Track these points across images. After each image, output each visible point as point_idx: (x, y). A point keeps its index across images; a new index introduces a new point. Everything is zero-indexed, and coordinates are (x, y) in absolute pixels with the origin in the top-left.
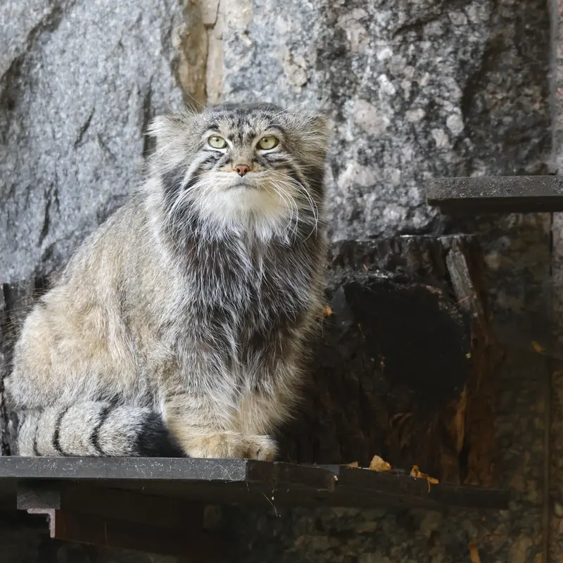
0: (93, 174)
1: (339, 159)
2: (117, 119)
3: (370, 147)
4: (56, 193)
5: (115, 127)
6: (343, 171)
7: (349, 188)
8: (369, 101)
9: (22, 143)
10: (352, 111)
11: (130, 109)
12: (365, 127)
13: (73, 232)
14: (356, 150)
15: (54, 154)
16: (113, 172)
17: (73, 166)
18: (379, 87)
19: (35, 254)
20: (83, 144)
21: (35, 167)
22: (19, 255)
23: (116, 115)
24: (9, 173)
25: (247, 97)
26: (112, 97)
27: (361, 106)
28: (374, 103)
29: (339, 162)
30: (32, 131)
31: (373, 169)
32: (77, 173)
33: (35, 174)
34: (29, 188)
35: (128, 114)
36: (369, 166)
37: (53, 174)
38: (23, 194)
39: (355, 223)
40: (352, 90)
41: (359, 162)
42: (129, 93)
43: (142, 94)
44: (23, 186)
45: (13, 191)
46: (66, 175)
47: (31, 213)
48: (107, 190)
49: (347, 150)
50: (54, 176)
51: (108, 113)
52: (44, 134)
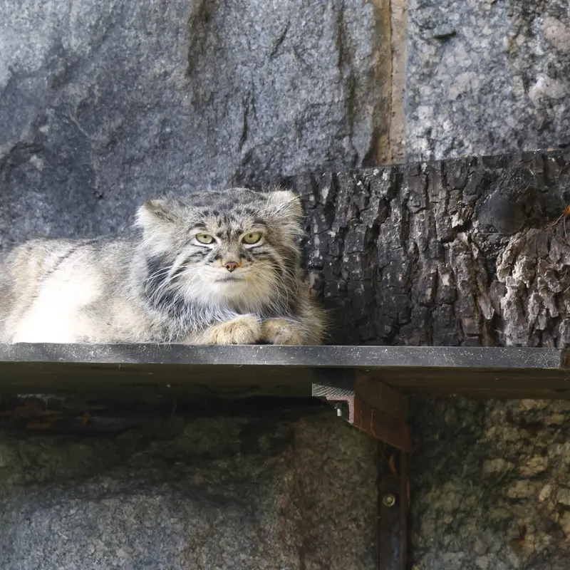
0: (290, 84)
1: (530, 72)
2: (312, 33)
3: (559, 62)
4: (253, 101)
5: (311, 39)
6: (533, 84)
7: (540, 99)
8: (558, 18)
9: (218, 54)
10: (542, 27)
11: (324, 24)
12: (554, 43)
13: (272, 139)
14: (546, 64)
15: (251, 64)
16: (309, 81)
17: (270, 76)
18: (568, 5)
19: (235, 158)
20: (278, 55)
21: (232, 76)
22: (220, 160)
23: (311, 28)
24: (208, 82)
25: (434, 13)
26: (307, 12)
27: (551, 23)
28: (563, 20)
29: (530, 75)
30: (228, 43)
31: (562, 82)
32: (273, 82)
33: (232, 83)
34: (227, 96)
35: (323, 27)
36: (558, 79)
37: (249, 83)
38: (222, 102)
39: (545, 133)
40: (541, 8)
41: (549, 76)
42: (324, 8)
43: (336, 9)
44: (221, 95)
45: (212, 99)
46: (264, 84)
47: (230, 121)
48: (305, 100)
49: (537, 64)
50: (251, 85)
51: (304, 26)
52: (239, 46)
